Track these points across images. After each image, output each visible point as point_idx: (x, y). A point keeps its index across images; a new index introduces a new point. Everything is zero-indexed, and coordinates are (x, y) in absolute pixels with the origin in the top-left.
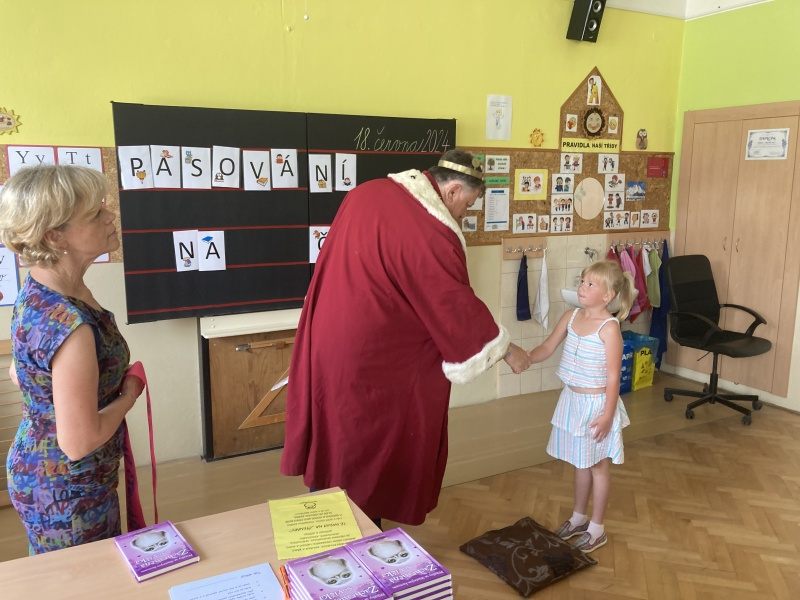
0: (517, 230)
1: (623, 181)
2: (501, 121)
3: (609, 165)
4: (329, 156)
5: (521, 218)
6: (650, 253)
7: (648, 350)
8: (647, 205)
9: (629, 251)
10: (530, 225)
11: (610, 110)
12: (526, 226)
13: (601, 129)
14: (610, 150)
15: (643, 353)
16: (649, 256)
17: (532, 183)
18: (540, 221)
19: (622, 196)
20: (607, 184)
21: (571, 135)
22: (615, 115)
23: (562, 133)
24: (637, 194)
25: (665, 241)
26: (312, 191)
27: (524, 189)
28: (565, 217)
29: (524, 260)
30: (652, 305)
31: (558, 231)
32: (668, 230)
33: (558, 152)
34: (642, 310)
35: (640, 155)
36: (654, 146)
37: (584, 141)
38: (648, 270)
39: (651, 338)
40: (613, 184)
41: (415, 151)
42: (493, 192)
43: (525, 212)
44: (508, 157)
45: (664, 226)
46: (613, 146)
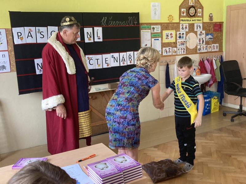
0: (164, 54)
1: (204, 33)
2: (157, 13)
3: (198, 28)
4: (92, 28)
5: (166, 49)
6: (216, 61)
7: (216, 97)
8: (214, 42)
9: (208, 60)
10: (170, 52)
11: (198, 7)
12: (168, 52)
13: (195, 14)
14: (199, 22)
15: (214, 98)
16: (216, 62)
17: (170, 36)
18: (173, 50)
19: (204, 39)
20: (198, 35)
21: (184, 17)
22: (200, 8)
23: (180, 16)
24: (210, 38)
25: (221, 56)
26: (86, 42)
27: (166, 38)
28: (182, 48)
29: (168, 65)
30: (217, 80)
31: (180, 54)
32: (223, 51)
33: (179, 23)
34: (214, 82)
35: (211, 23)
36: (216, 20)
37: (189, 19)
38: (215, 67)
39: (217, 93)
40: (200, 35)
41: (124, 25)
42: (155, 40)
43: (167, 47)
44: (160, 26)
45: (221, 50)
46: (200, 20)
